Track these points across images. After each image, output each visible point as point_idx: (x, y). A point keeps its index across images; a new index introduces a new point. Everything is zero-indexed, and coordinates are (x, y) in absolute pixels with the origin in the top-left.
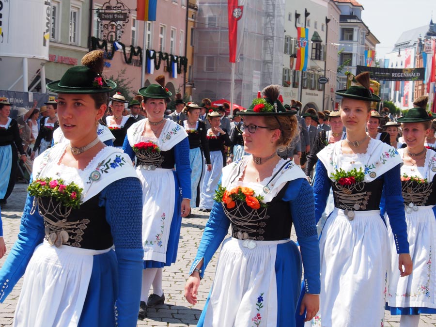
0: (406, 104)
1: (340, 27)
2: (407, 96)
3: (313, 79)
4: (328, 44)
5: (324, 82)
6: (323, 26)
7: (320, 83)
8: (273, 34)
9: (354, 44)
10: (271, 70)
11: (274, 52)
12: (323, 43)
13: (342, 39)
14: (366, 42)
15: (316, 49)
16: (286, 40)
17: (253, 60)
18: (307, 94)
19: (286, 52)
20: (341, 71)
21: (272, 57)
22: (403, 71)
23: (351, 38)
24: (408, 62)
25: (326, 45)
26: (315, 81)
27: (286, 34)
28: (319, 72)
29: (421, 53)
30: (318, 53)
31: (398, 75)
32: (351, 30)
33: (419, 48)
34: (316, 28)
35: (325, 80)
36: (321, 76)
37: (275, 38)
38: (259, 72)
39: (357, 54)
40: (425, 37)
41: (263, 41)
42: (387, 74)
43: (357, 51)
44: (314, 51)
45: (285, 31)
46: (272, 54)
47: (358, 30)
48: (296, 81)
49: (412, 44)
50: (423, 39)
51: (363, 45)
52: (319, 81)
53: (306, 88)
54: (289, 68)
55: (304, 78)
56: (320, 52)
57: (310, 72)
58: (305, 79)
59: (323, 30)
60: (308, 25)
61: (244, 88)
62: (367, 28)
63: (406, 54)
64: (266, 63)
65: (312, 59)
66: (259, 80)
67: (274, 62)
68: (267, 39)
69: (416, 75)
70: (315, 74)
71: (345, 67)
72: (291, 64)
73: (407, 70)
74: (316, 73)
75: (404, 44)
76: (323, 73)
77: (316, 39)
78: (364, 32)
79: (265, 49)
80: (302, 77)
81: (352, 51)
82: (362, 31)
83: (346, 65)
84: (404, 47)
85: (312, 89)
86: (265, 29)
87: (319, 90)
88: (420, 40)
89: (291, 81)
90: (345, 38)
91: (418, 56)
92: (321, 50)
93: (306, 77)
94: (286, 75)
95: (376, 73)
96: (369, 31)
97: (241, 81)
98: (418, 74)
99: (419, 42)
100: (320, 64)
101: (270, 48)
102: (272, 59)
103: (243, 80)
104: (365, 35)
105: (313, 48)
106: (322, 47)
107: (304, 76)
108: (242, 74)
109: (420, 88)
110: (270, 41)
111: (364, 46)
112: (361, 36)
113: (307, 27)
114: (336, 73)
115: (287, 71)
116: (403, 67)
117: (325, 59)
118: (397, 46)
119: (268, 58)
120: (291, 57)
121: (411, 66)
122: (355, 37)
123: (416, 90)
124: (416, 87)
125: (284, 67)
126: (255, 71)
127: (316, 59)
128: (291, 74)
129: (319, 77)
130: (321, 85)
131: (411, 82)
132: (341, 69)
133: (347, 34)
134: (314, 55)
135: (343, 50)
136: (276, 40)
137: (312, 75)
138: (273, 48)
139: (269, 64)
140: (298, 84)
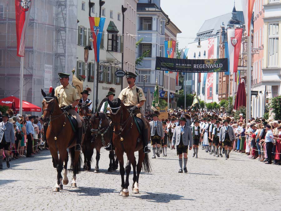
0: (210, 96)
1: (138, 15)
2: (211, 88)
3: (110, 72)
4: (125, 35)
5: (122, 75)
6: (119, 15)
7: (117, 76)
8: (65, 25)
9: (153, 35)
10: (64, 63)
11: (67, 44)
12: (120, 33)
13: (141, 28)
14: (166, 31)
15: (112, 40)
16: (80, 31)
17: (44, 53)
18: (103, 88)
19: (79, 44)
20: (141, 63)
21: (65, 50)
22: (205, 62)
23: (150, 28)
24: (211, 52)
25: (123, 35)
26: (112, 74)
27: (79, 24)
28: (116, 64)
29: (224, 42)
30: (115, 45)
31: (200, 66)
32: (150, 20)
33: (223, 37)
34: (111, 17)
35: (123, 74)
36: (118, 69)
37: (67, 29)
38: (51, 66)
39: (157, 45)
40: (228, 26)
41: (54, 32)
42: (188, 65)
43: (157, 42)
44: (110, 42)
45: (78, 22)
46: (64, 47)
47: (157, 19)
48: (91, 75)
49: (214, 32)
50: (226, 27)
51: (163, 34)
52: (116, 75)
53: (102, 82)
54: (84, 61)
55: (100, 71)
56: (117, 43)
57: (107, 64)
58: (101, 73)
59: (119, 19)
60: (103, 15)
61: (35, 84)
62: (167, 16)
63: (209, 43)
64: (58, 56)
65: (108, 51)
66: (52, 74)
67: (66, 54)
68: (59, 30)
69: (219, 66)
70: (112, 67)
71: (144, 58)
72: (86, 56)
73: (209, 61)
74: (113, 65)
75: (207, 33)
76: (120, 66)
77: (112, 30)
78: (163, 21)
79: (57, 41)
80: (98, 70)
81: (151, 41)
82: (162, 20)
83: (145, 57)
84: (207, 36)
85: (108, 83)
86: (57, 19)
87: (117, 84)
88: (223, 28)
89: (86, 75)
90: (143, 28)
91: (222, 45)
92: (118, 41)
93: (102, 70)
94: (81, 68)
95: (177, 64)
96: (169, 20)
97: (31, 76)
98: (221, 65)
99: (222, 31)
100: (117, 56)
101: (62, 40)
102: (65, 52)
103: (34, 74)
104: (165, 24)
105: (108, 39)
106: (119, 38)
107: (100, 69)
108: (32, 69)
109: (224, 79)
110: (62, 32)
111: (164, 36)
112: (161, 25)
113: (102, 17)
114: (134, 65)
115: (82, 64)
116: (206, 58)
117: (122, 51)
118: (199, 35)
119: (60, 51)
120: (85, 49)
121: (215, 57)
122: (154, 27)
123: (220, 81)
124: (220, 78)
125: (78, 60)
126: (47, 65)
127: (112, 50)
128: (86, 67)
129: (116, 70)
130: (118, 78)
131: (215, 74)
132: (140, 61)
133: (145, 24)
134: (110, 47)
135: (141, 41)
136: (69, 31)
137: (109, 67)
138: (65, 40)
139: (61, 57)
140: (93, 78)
